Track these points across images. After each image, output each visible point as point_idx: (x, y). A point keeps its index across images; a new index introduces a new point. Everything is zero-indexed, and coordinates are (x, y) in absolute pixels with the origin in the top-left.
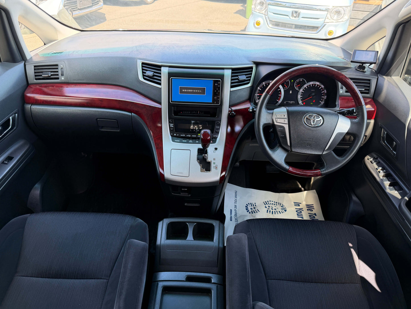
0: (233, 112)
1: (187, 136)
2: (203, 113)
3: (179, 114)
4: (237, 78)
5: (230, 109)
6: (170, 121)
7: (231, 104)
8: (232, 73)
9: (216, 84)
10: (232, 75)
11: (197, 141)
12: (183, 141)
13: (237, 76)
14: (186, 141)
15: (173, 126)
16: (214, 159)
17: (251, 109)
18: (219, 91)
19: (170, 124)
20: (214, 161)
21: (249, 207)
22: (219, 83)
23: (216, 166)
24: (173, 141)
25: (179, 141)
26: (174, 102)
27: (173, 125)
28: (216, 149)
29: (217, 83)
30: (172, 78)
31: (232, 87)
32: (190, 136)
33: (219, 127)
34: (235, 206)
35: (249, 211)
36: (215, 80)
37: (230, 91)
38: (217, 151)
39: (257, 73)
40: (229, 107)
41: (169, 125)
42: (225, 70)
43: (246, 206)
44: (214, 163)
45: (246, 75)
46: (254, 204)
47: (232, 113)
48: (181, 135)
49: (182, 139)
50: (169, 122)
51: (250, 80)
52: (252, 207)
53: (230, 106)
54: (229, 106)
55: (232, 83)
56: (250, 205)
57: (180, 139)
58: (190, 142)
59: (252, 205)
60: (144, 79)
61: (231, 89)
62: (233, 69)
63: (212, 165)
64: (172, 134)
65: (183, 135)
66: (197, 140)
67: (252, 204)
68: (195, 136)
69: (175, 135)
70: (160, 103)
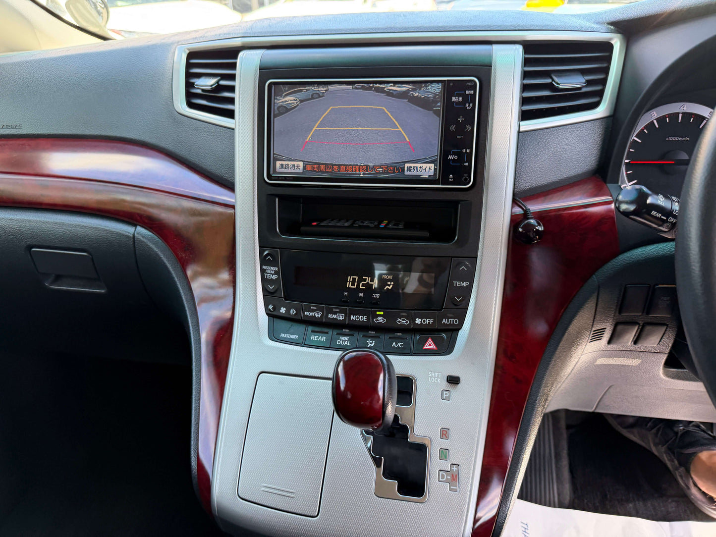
0: (532, 221)
1: (330, 316)
2: (401, 226)
3: (303, 229)
4: (549, 81)
5: (518, 210)
6: (267, 255)
7: (524, 185)
8: (527, 62)
9: (453, 99)
10: (527, 69)
11: (369, 341)
12: (312, 337)
13: (547, 74)
14: (324, 339)
15: (274, 277)
16: (445, 433)
17: (627, 203)
18: (468, 128)
19: (264, 267)
20: (445, 444)
22: (468, 92)
23: (455, 468)
24: (273, 335)
25: (296, 337)
26: (278, 179)
27: (276, 273)
28: (453, 381)
29: (458, 95)
30: (275, 83)
31: (525, 116)
32: (340, 317)
33: (465, 284)
36: (448, 81)
37: (519, 132)
38: (457, 392)
39: (628, 65)
40: (515, 202)
41: (263, 272)
42: (495, 47)
44: (444, 454)
45: (583, 72)
47: (530, 225)
48: (307, 314)
49: (310, 328)
50: (264, 261)
51: (600, 94)
53: (518, 198)
54: (514, 195)
55: (524, 101)
57: (301, 328)
58: (339, 342)
60: (191, 105)
61: (522, 123)
62: (529, 47)
63: (435, 466)
64: (271, 307)
65: (313, 311)
66: (372, 337)
68: (364, 318)
69: (283, 310)
70: (230, 186)
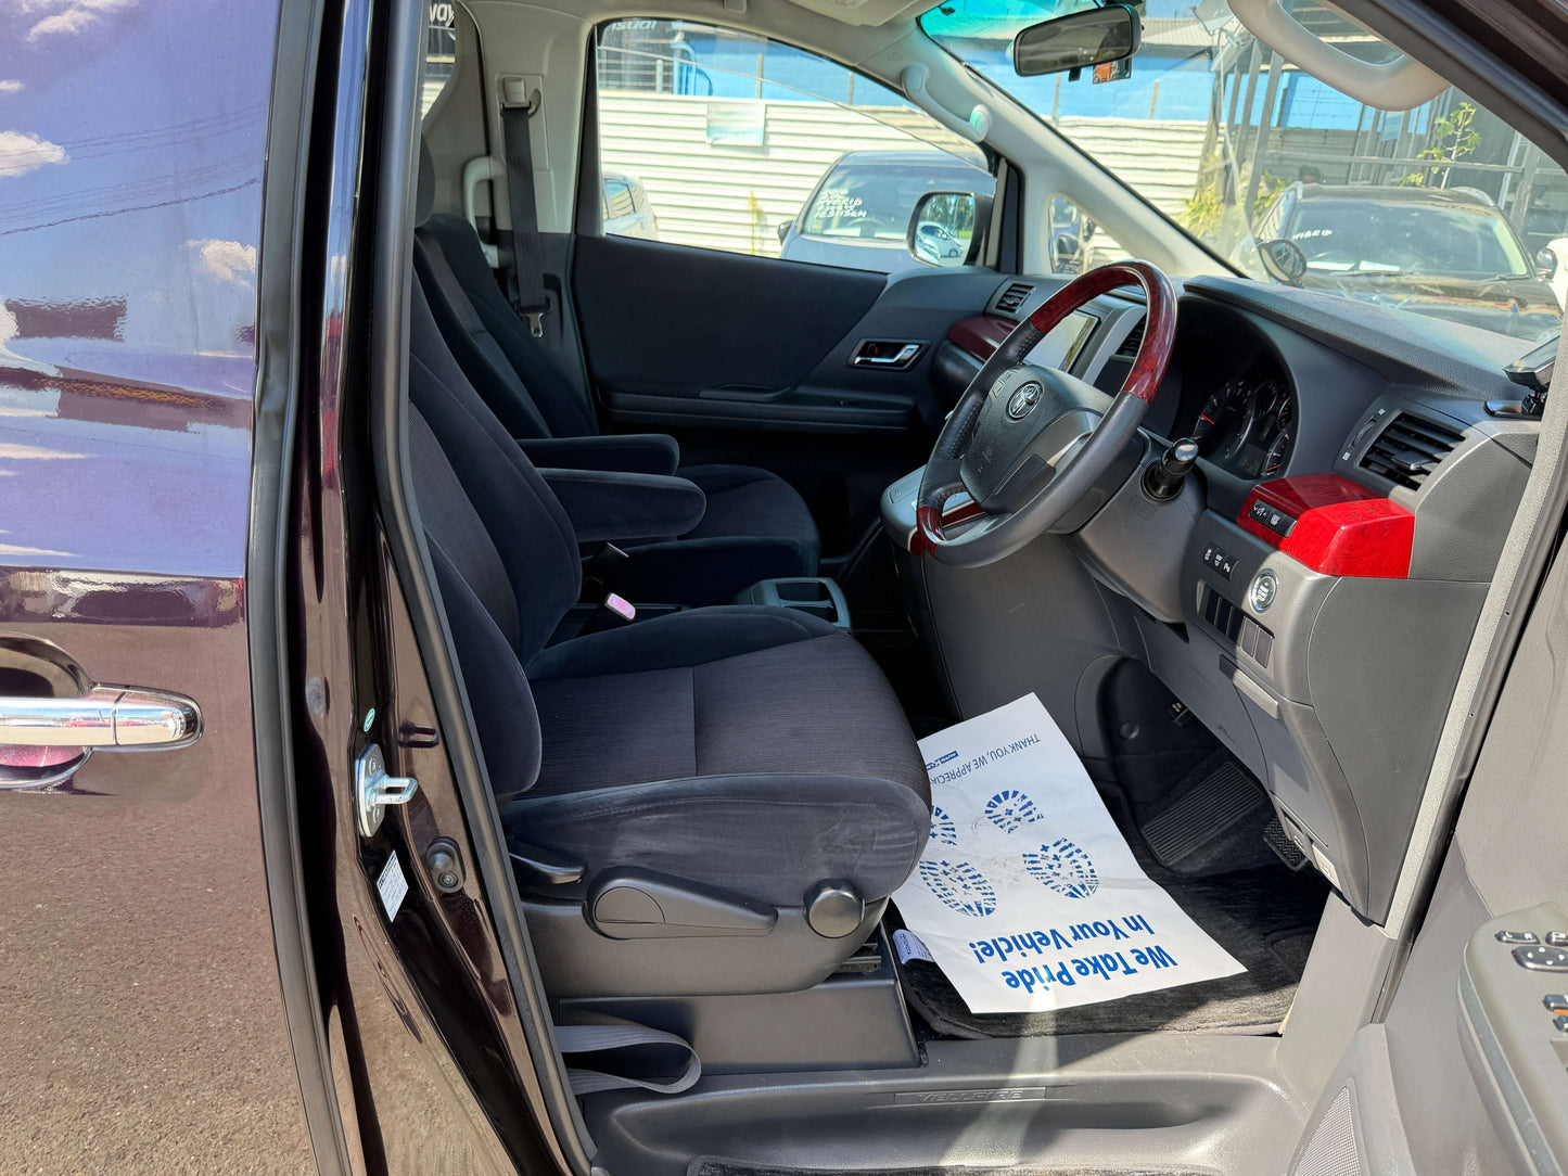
21: (1011, 800)
34: (982, 761)
35: (995, 806)
43: (1007, 792)
46: (1034, 815)
52: (1016, 813)
56: (1021, 805)
59: (1026, 810)
67: (1030, 808)
